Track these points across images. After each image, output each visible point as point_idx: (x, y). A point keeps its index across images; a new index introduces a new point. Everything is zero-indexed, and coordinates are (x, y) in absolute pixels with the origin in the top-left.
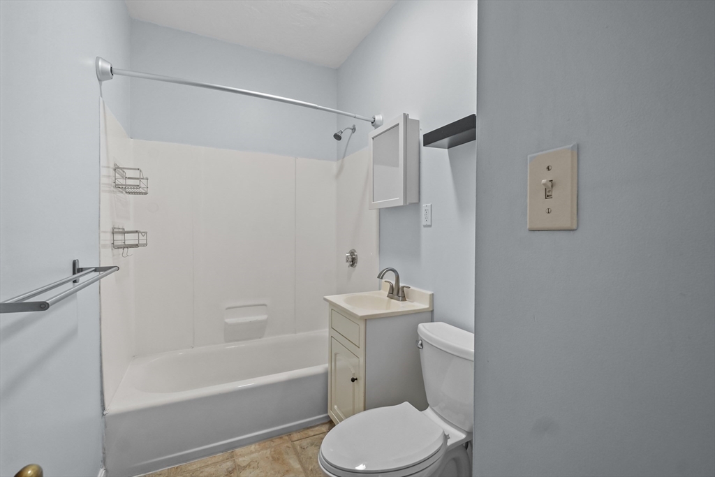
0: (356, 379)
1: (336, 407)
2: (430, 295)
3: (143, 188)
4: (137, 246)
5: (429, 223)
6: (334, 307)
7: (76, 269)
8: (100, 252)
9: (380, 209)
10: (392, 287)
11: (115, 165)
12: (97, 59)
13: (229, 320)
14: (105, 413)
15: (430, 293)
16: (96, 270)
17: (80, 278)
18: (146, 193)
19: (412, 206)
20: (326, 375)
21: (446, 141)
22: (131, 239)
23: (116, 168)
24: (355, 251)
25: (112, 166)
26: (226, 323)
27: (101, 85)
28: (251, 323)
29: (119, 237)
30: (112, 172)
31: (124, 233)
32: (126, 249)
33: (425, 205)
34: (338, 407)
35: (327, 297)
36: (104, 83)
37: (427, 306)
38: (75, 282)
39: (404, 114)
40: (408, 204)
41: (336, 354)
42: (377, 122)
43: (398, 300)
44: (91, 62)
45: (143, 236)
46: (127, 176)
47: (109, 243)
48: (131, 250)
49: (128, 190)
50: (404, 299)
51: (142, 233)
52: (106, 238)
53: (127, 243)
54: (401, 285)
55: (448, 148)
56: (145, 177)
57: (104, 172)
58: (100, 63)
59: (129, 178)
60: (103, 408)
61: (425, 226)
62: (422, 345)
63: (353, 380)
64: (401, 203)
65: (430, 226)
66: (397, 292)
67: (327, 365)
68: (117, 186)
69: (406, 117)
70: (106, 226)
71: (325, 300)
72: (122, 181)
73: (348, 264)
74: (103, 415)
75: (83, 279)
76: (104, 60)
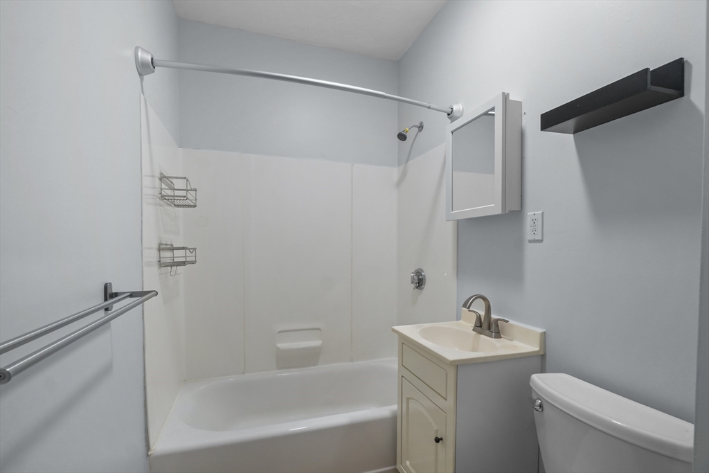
0: (442, 439)
1: (408, 463)
2: (542, 333)
3: (191, 200)
4: (184, 263)
5: (538, 237)
6: (405, 342)
7: (109, 294)
8: (143, 272)
9: (458, 220)
10: (479, 318)
11: (161, 174)
12: (137, 49)
13: (283, 346)
14: (149, 453)
15: (540, 330)
16: (132, 295)
17: (114, 305)
18: (195, 206)
19: (513, 214)
20: (393, 420)
21: (571, 123)
22: (179, 255)
23: (162, 178)
24: (422, 271)
25: (158, 175)
26: (278, 348)
27: (142, 80)
28: (304, 349)
29: (168, 254)
30: (157, 180)
31: (172, 249)
32: (174, 268)
33: (531, 213)
34: (411, 464)
35: (396, 328)
36: (146, 77)
37: (536, 348)
38: (107, 309)
39: (503, 93)
40: (507, 212)
41: (408, 399)
42: (455, 114)
43: (491, 336)
44: (129, 53)
45: (192, 253)
46: (176, 188)
47: (155, 260)
48: (180, 268)
49: (177, 202)
50: (498, 335)
51: (189, 249)
52: (151, 255)
53: (176, 260)
54: (494, 316)
55: (574, 133)
56: (193, 188)
57: (147, 182)
58: (140, 54)
59: (177, 190)
60: (148, 447)
61: (530, 241)
62: (541, 406)
63: (437, 440)
64: (499, 211)
65: (541, 241)
66: (488, 326)
67: (395, 407)
68: (163, 197)
69: (505, 97)
70: (151, 242)
71: (395, 331)
72: (170, 192)
73: (413, 286)
74: (148, 455)
75: (117, 307)
76: (143, 49)
